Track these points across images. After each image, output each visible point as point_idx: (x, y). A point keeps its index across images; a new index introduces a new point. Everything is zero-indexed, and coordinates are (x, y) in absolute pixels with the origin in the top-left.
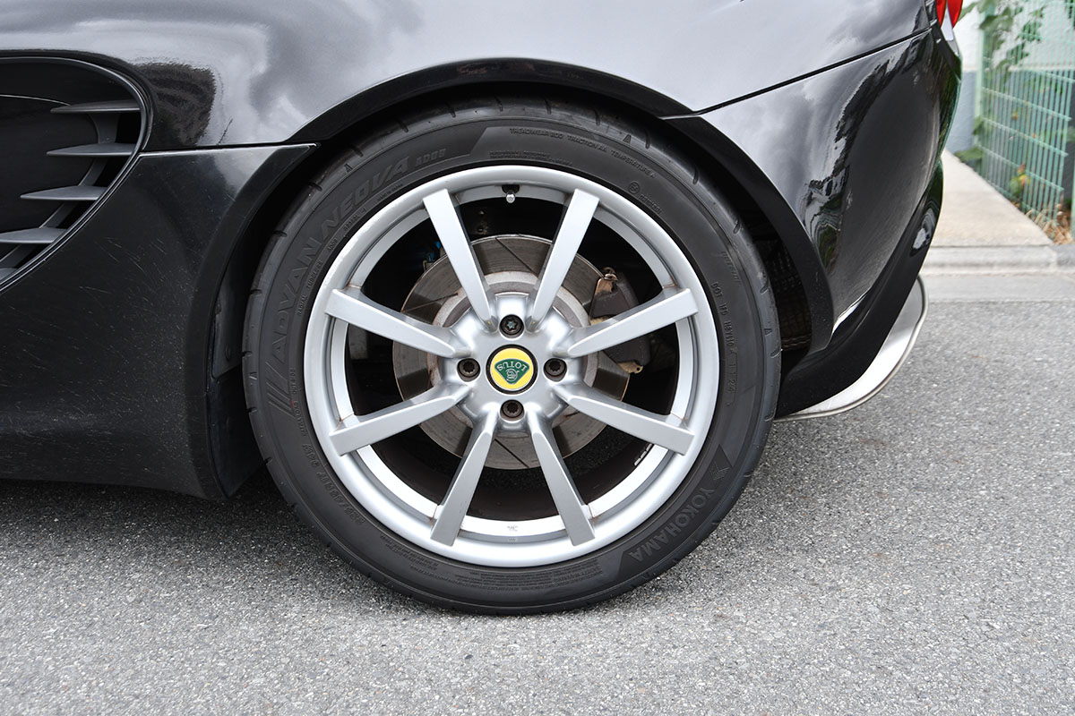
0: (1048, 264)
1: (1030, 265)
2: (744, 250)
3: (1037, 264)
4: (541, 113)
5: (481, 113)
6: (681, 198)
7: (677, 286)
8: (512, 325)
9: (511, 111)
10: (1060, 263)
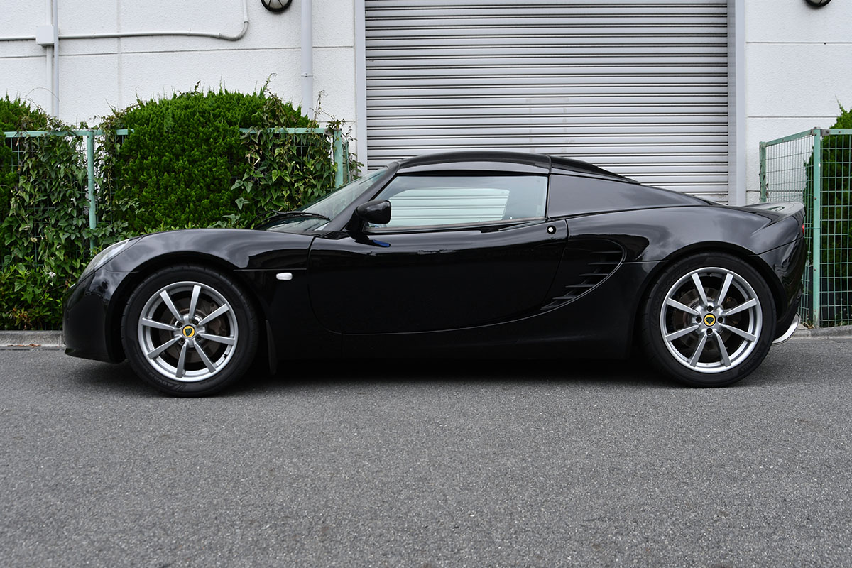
0: (808, 336)
1: (801, 336)
2: (768, 289)
3: (804, 336)
4: (720, 254)
5: (706, 254)
6: (753, 275)
7: (750, 298)
8: (710, 308)
9: (713, 254)
10: (812, 335)
